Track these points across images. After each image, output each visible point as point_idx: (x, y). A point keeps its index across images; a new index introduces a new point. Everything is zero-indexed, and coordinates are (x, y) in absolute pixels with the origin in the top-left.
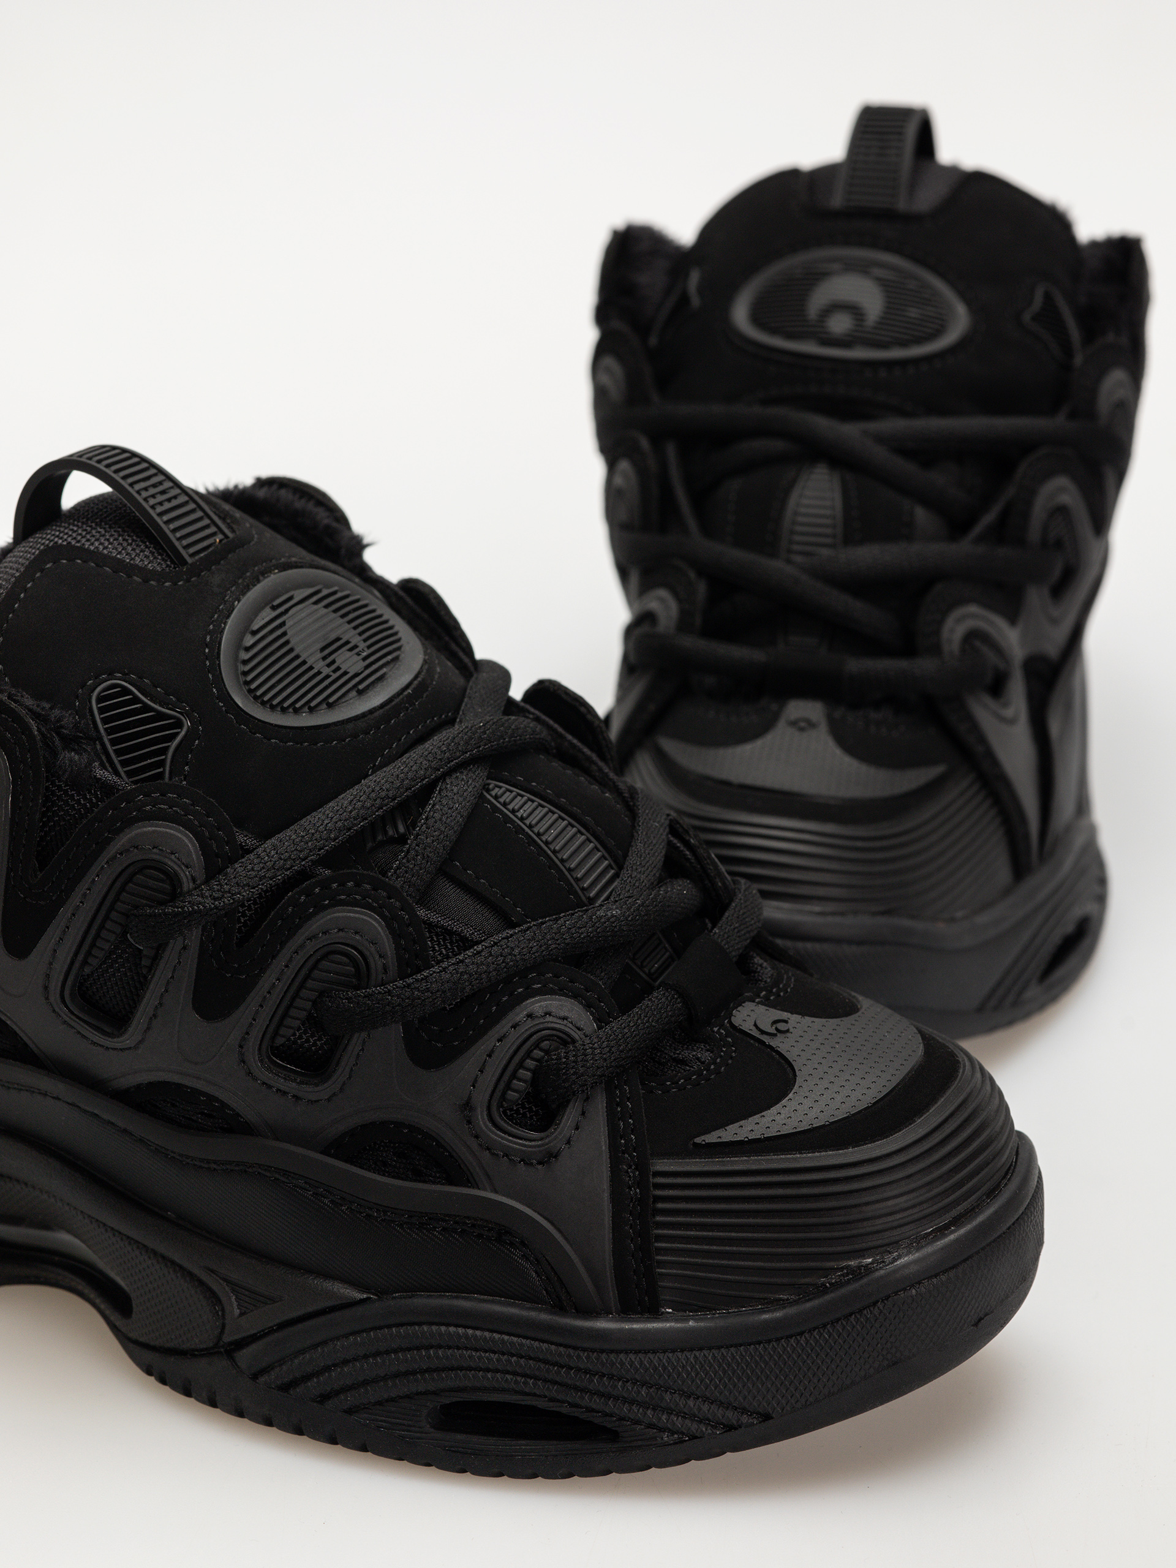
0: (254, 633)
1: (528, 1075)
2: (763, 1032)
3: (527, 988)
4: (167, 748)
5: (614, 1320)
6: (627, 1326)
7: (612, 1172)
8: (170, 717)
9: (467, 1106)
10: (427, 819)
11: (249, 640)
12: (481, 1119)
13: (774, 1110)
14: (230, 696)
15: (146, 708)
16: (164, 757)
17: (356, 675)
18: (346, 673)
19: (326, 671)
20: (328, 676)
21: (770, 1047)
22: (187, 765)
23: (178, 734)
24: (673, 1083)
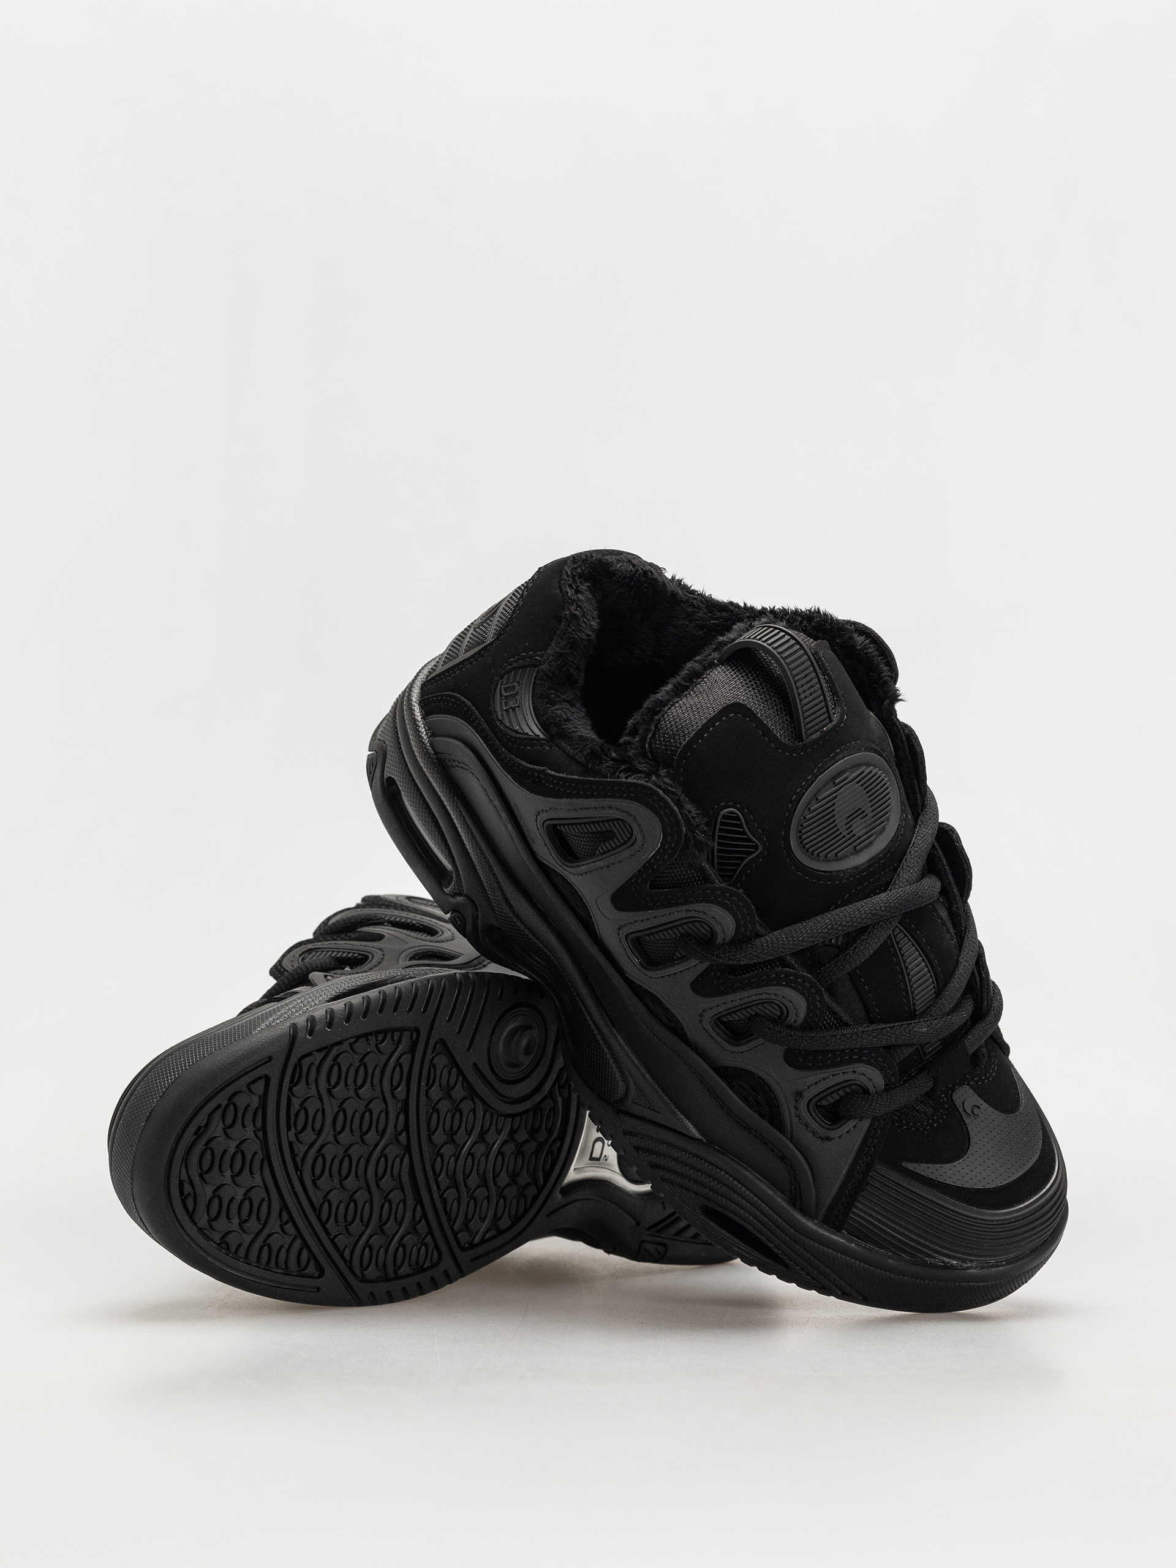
0: (818, 801)
1: (837, 1098)
2: (965, 1111)
3: (860, 1057)
5: (816, 1224)
6: (821, 1231)
7: (853, 1161)
8: (754, 842)
9: (799, 1094)
10: (856, 947)
12: (803, 1104)
13: (948, 1166)
14: (789, 840)
15: (744, 833)
18: (854, 836)
19: (844, 833)
20: (844, 837)
21: (964, 1121)
23: (754, 852)
24: (906, 1123)
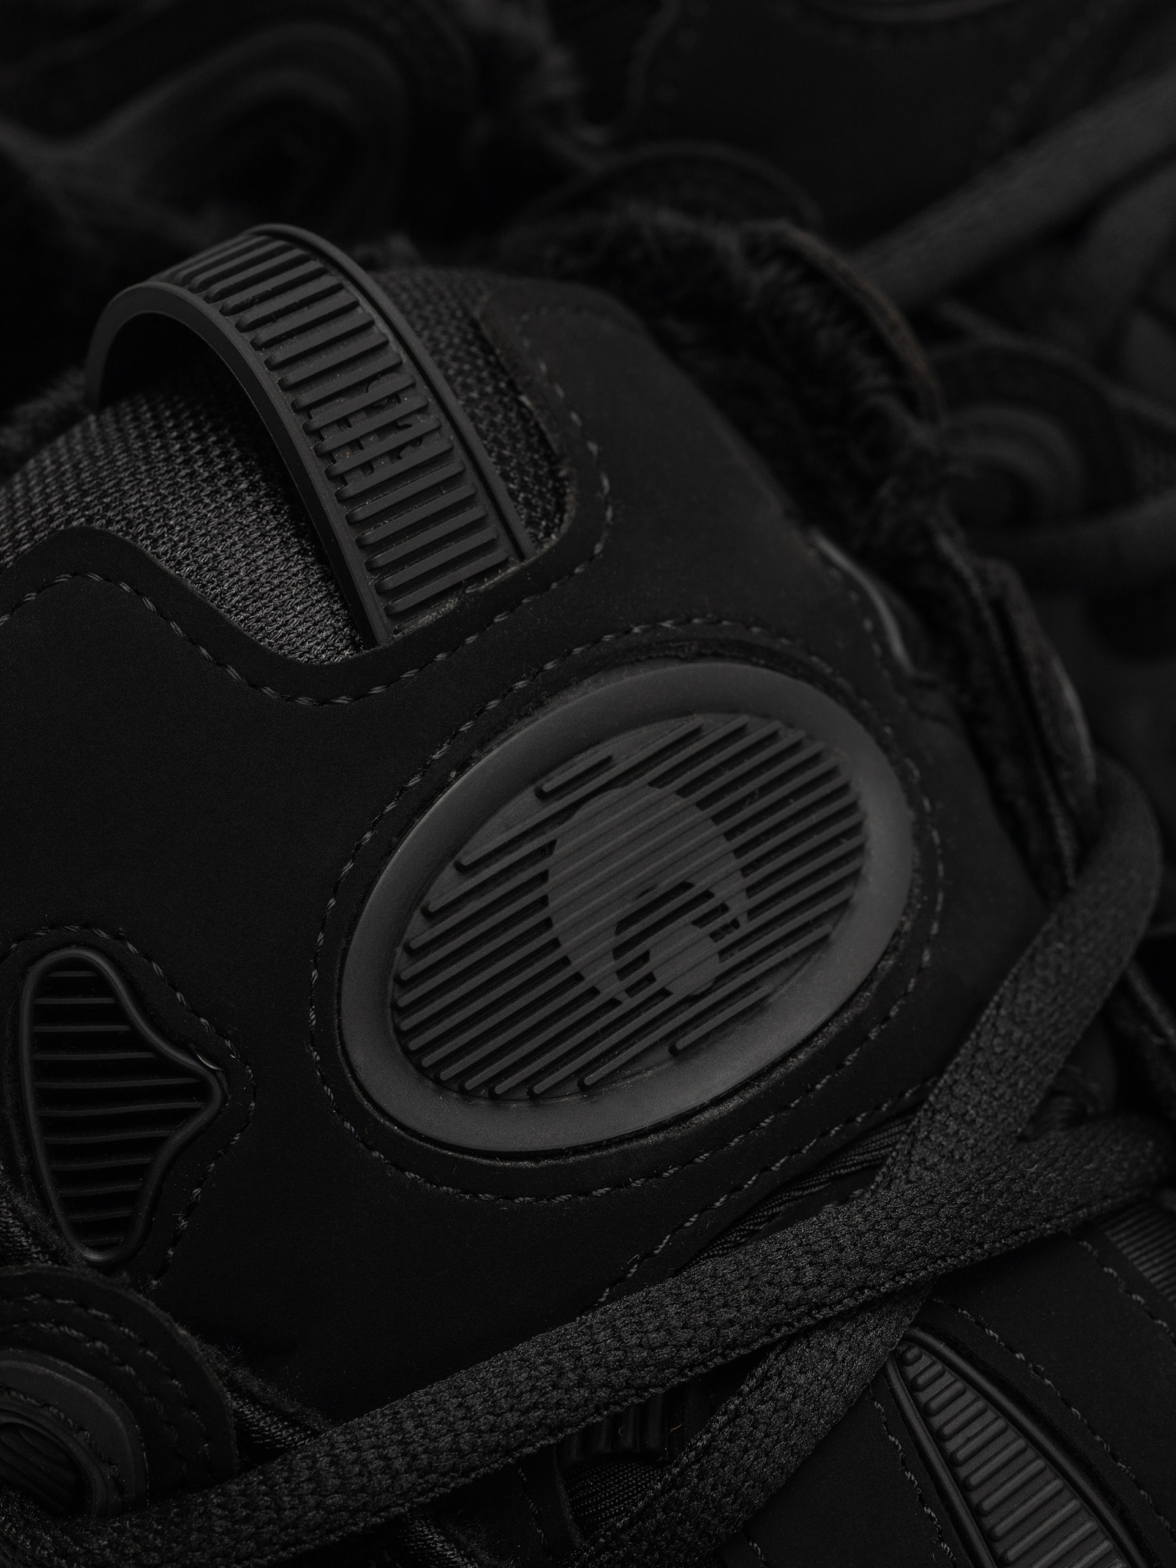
0: (431, 917)
4: (161, 1141)
8: (185, 1072)
11: (419, 931)
16: (147, 1160)
17: (691, 1000)
18: (664, 993)
19: (613, 988)
20: (614, 1003)
22: (199, 1185)
23: (195, 1112)
